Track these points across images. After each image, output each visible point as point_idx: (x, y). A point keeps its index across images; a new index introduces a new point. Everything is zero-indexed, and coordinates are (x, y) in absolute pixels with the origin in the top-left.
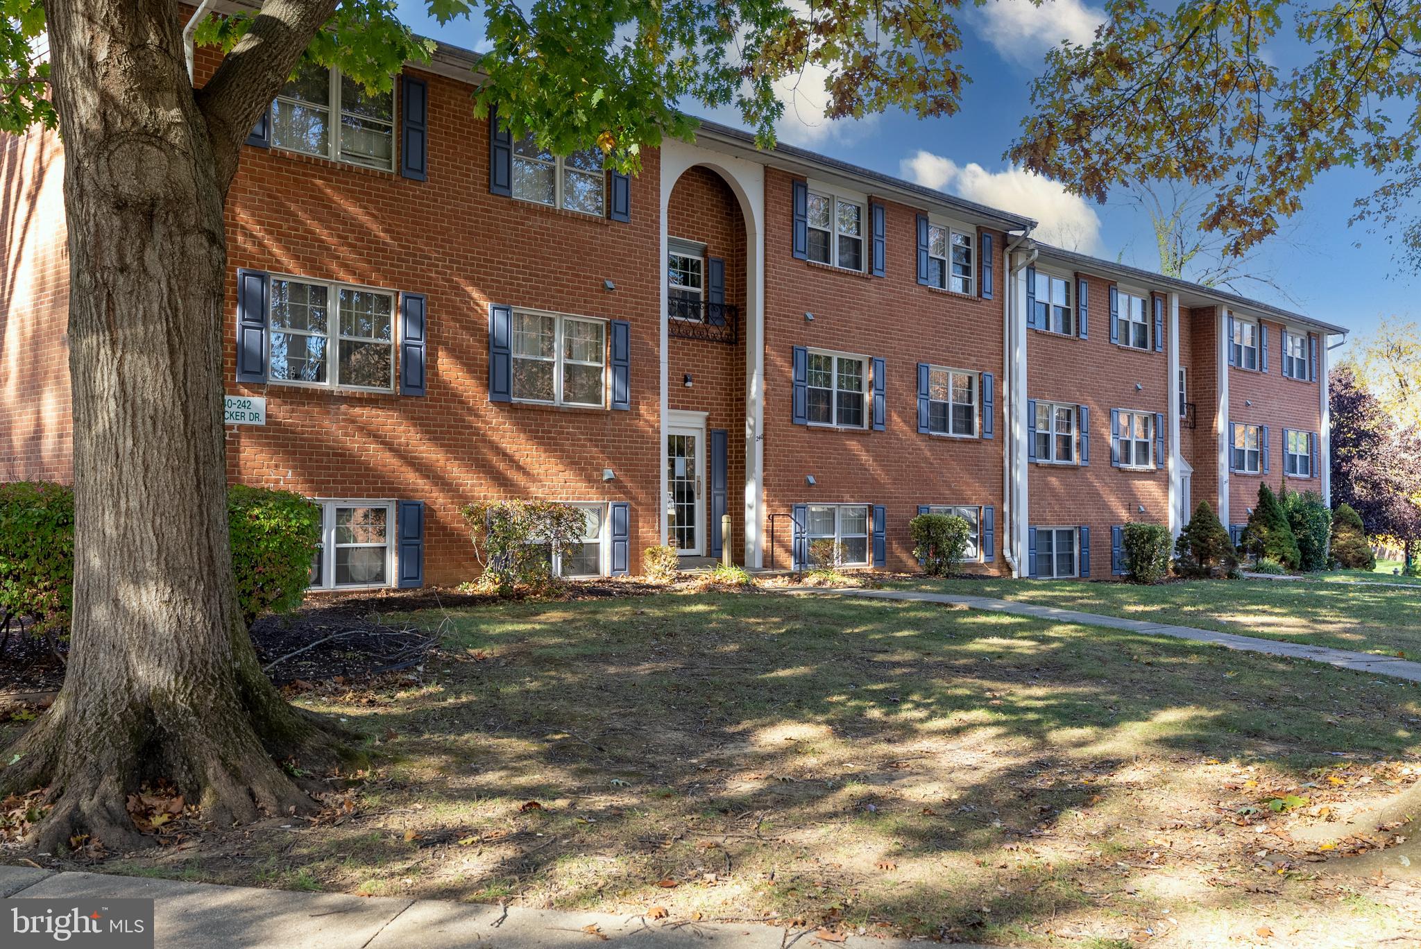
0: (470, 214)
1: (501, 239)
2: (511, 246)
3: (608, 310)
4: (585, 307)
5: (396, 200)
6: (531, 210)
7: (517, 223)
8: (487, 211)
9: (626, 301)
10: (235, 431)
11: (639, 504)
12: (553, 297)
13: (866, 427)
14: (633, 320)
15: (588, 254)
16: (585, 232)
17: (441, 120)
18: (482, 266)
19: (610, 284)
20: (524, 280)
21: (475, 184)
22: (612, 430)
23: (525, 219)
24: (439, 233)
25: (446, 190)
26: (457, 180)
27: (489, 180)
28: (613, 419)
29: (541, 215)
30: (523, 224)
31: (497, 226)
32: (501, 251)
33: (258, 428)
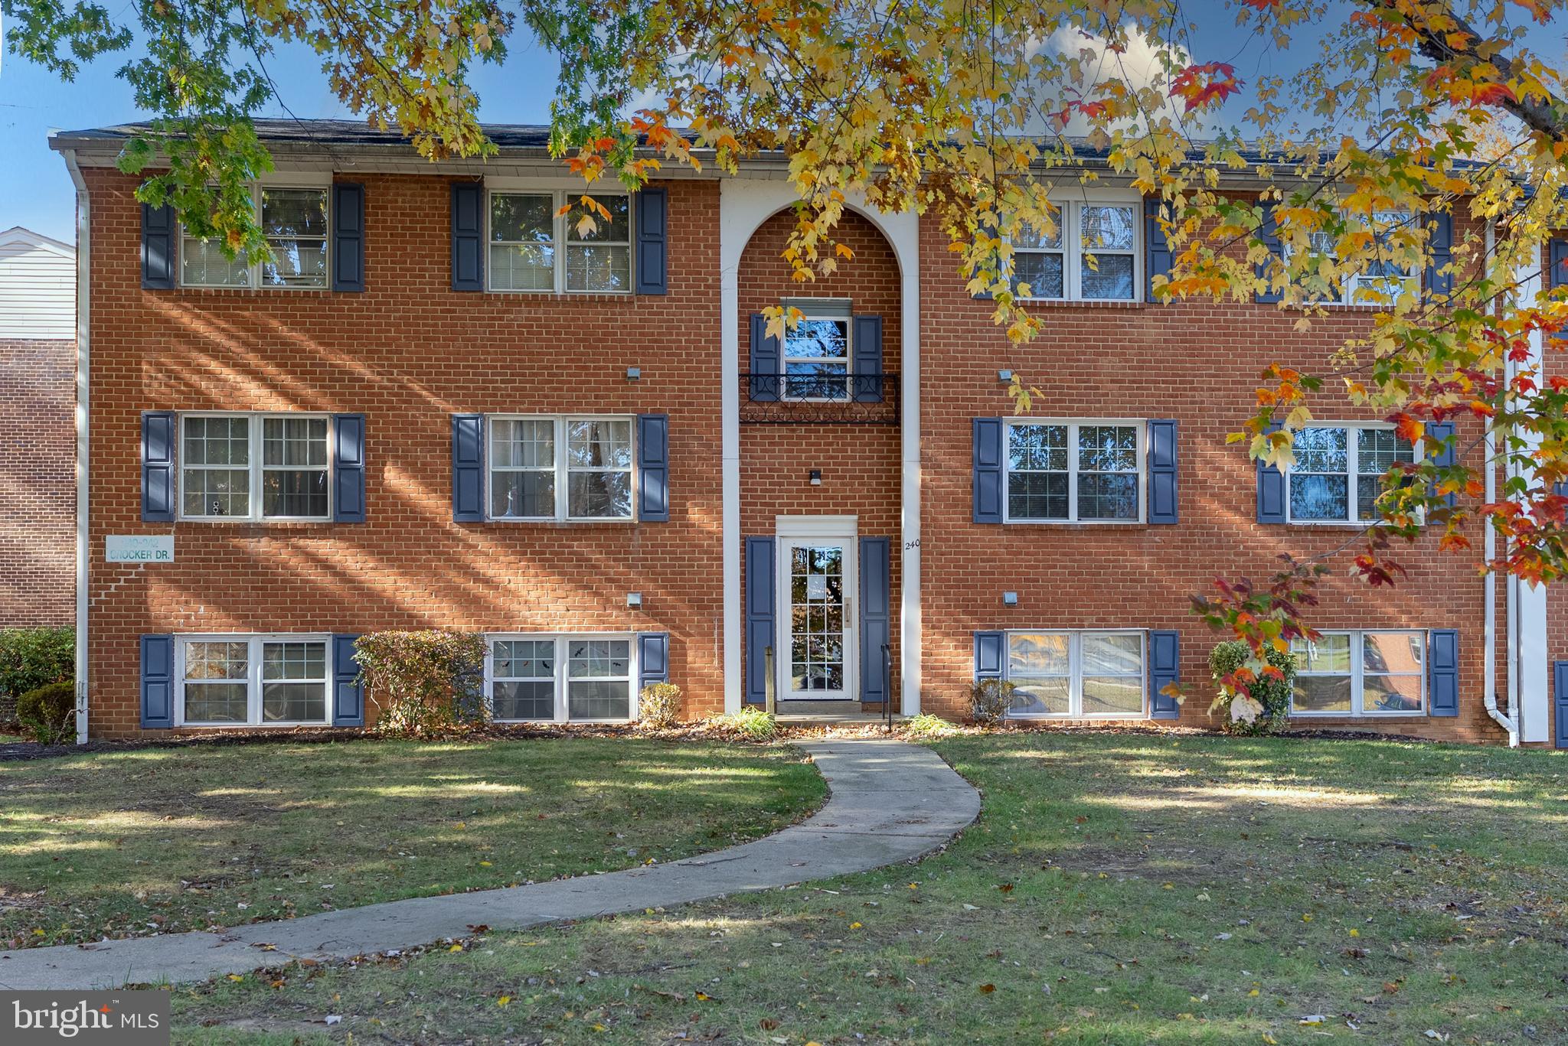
0: (426, 318)
1: (469, 340)
2: (485, 346)
3: (634, 404)
4: (597, 404)
5: (327, 316)
6: (510, 301)
7: (493, 319)
8: (449, 311)
9: (663, 390)
10: (141, 569)
11: (689, 635)
12: (546, 396)
13: (1142, 519)
14: (675, 411)
15: (600, 340)
16: (597, 317)
17: (385, 221)
18: (443, 373)
19: (633, 372)
20: (503, 382)
21: (433, 283)
22: (642, 546)
23: (505, 312)
24: (383, 345)
25: (392, 296)
26: (407, 283)
27: (450, 277)
28: (642, 533)
29: (528, 305)
30: (501, 319)
31: (463, 326)
32: (470, 353)
33: (166, 565)
